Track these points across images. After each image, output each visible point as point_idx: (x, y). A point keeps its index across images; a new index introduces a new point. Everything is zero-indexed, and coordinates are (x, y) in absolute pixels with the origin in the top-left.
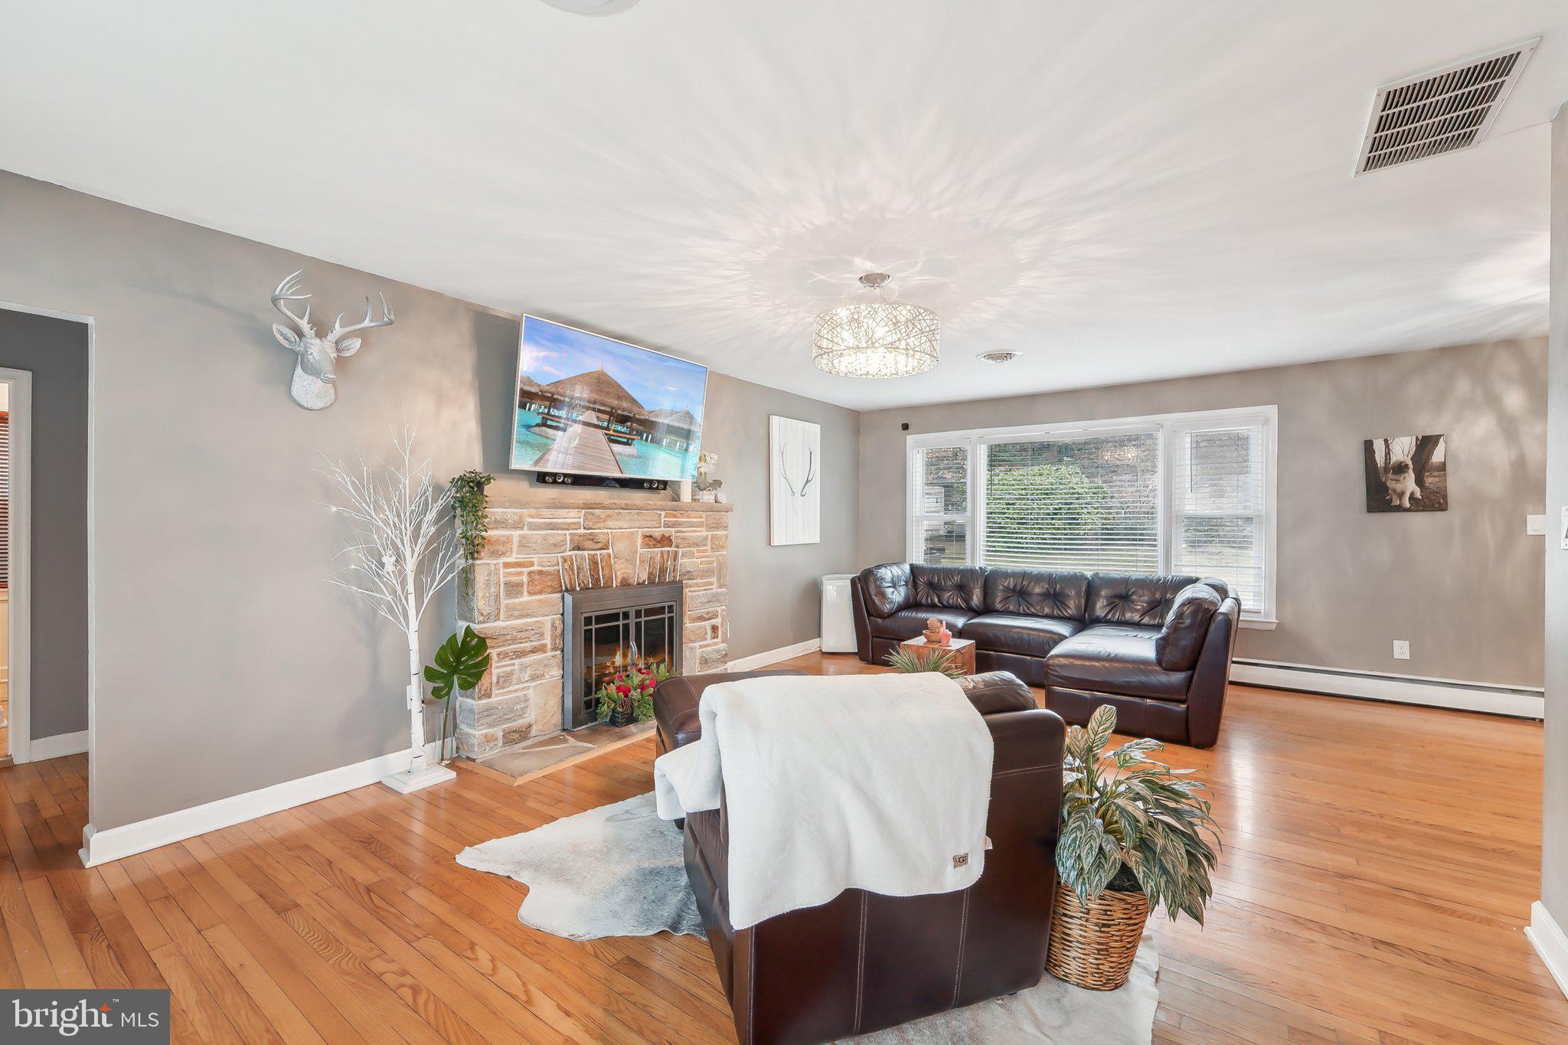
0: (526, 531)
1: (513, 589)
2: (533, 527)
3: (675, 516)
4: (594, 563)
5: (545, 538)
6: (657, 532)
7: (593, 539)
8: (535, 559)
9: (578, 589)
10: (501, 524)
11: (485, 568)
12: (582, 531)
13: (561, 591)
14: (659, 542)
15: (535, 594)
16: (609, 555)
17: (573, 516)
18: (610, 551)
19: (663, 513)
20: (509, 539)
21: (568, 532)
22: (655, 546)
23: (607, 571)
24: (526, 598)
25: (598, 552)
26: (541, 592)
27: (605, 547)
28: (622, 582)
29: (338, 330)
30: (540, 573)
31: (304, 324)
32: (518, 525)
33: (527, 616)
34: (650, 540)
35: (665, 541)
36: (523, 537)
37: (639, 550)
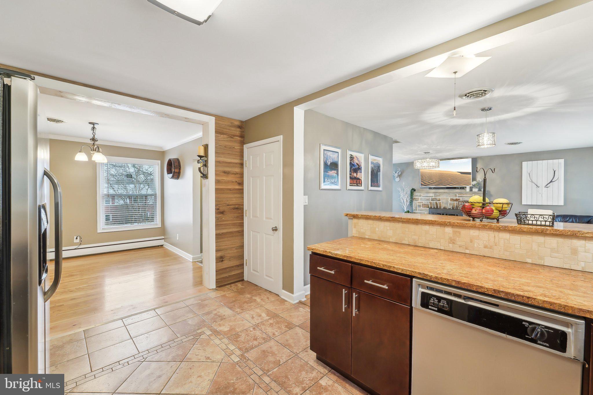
0: (422, 197)
1: (420, 206)
2: (423, 196)
3: (461, 195)
4: (436, 204)
5: (425, 198)
6: (455, 198)
7: (436, 199)
8: (423, 202)
9: (433, 208)
10: (417, 196)
11: (414, 202)
12: (434, 197)
13: (429, 208)
14: (455, 200)
15: (422, 207)
16: (440, 202)
17: (431, 195)
18: (441, 201)
19: (457, 194)
20: (418, 198)
21: (430, 198)
22: (454, 201)
23: (440, 205)
24: (422, 208)
25: (438, 202)
26: (424, 207)
27: (440, 200)
28: (444, 208)
29: (397, 172)
30: (424, 204)
31: (394, 172)
32: (420, 196)
33: (422, 211)
34: (452, 200)
35: (456, 200)
36: (421, 198)
37: (449, 202)
